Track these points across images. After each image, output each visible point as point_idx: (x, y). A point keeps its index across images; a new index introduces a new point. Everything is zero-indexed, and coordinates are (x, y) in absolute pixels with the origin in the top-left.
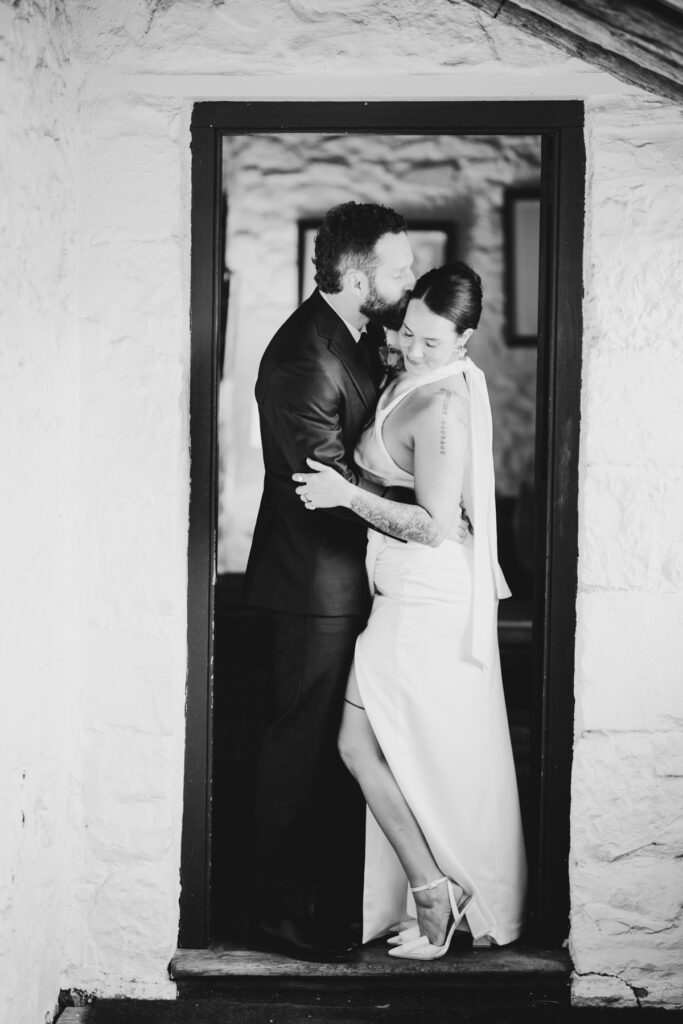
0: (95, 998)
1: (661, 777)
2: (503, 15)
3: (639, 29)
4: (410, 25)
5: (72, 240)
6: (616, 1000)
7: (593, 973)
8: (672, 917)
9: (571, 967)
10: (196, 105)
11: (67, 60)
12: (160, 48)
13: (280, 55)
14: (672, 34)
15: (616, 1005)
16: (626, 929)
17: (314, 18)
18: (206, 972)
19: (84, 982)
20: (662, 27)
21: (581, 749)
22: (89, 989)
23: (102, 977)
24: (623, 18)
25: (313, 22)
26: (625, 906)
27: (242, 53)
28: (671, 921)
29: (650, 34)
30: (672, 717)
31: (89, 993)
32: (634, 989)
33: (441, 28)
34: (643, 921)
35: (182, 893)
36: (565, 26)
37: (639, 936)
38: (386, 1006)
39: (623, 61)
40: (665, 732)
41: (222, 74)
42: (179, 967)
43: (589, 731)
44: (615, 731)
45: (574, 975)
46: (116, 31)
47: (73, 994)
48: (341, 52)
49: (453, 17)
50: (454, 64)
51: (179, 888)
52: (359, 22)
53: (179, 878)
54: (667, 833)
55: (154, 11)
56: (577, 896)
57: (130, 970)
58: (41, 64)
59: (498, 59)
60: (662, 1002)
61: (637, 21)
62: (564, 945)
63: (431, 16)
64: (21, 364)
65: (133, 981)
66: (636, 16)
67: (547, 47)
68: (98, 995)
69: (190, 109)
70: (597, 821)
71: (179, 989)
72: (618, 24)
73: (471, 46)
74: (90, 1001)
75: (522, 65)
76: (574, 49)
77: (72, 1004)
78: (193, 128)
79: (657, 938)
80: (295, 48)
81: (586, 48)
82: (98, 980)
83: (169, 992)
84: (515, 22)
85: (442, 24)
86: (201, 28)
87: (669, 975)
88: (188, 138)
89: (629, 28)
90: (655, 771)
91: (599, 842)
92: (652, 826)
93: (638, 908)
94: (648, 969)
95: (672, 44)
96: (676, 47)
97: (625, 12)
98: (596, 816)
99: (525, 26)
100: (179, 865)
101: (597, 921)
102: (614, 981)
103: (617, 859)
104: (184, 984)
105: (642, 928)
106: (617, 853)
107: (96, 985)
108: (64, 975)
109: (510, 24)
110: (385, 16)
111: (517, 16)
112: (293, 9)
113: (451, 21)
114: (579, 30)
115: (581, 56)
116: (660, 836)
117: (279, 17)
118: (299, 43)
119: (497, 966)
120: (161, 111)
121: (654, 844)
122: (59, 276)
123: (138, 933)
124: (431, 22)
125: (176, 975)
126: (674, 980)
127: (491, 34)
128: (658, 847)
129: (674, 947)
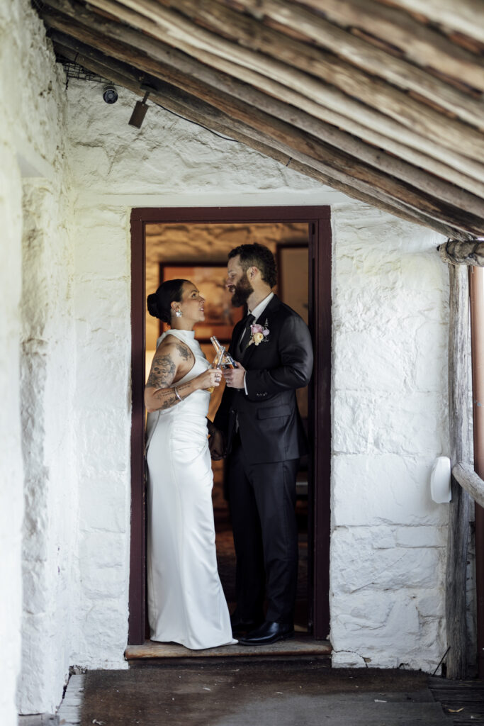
0: (87, 670)
1: (376, 549)
2: (291, 165)
3: (361, 177)
4: (242, 169)
5: (72, 279)
6: (355, 664)
7: (342, 651)
8: (383, 621)
9: (331, 648)
10: (133, 209)
11: (69, 188)
12: (116, 181)
13: (176, 184)
14: (377, 179)
15: (355, 667)
16: (359, 627)
17: (194, 166)
18: (144, 655)
19: (81, 662)
20: (373, 176)
21: (335, 537)
22: (83, 665)
23: (90, 659)
24: (353, 171)
25: (194, 167)
26: (358, 616)
27: (158, 184)
28: (382, 623)
29: (366, 179)
30: (380, 518)
31: (83, 668)
32: (364, 658)
33: (258, 170)
34: (369, 623)
35: (130, 616)
36: (323, 172)
37: (366, 631)
38: (237, 670)
39: (351, 188)
40: (378, 526)
41: (148, 194)
42: (130, 653)
43: (339, 526)
44: (352, 526)
45: (333, 652)
46: (93, 173)
47: (75, 668)
48: (208, 183)
49: (264, 164)
50: (265, 188)
51: (128, 613)
52: (216, 168)
53: (128, 608)
54: (380, 578)
55: (112, 163)
56: (334, 611)
57: (104, 655)
58: (61, 193)
59: (287, 186)
60: (378, 665)
61: (360, 173)
62: (327, 638)
63: (254, 164)
64: (56, 342)
65: (106, 661)
66: (360, 170)
67: (312, 180)
68: (88, 668)
69: (129, 212)
70: (343, 572)
71: (129, 665)
72: (351, 174)
73: (274, 178)
74: (84, 672)
75: (300, 189)
76: (327, 181)
77: (75, 674)
78: (131, 221)
79: (375, 632)
80: (184, 181)
81: (332, 182)
82: (88, 661)
83: (125, 666)
84: (297, 168)
85: (258, 168)
86: (137, 171)
87: (382, 651)
88: (129, 226)
89: (356, 176)
90: (372, 545)
91: (345, 583)
92: (371, 574)
93: (365, 617)
94: (371, 648)
95: (377, 183)
96: (379, 185)
97: (354, 168)
98: (343, 570)
99: (302, 170)
100: (128, 601)
101: (345, 624)
102: (354, 655)
103: (354, 591)
104: (132, 662)
105: (367, 627)
106: (353, 588)
107: (87, 663)
108: (70, 659)
109: (294, 169)
110: (230, 164)
111: (297, 165)
112: (183, 161)
113: (263, 166)
114: (329, 173)
115: (330, 185)
116: (376, 579)
117: (176, 165)
118: (187, 178)
119: (293, 648)
120: (116, 213)
121: (373, 583)
122: (67, 298)
123: (109, 636)
124: (253, 167)
125: (128, 658)
126: (384, 653)
127: (284, 173)
128: (375, 585)
129: (384, 636)
